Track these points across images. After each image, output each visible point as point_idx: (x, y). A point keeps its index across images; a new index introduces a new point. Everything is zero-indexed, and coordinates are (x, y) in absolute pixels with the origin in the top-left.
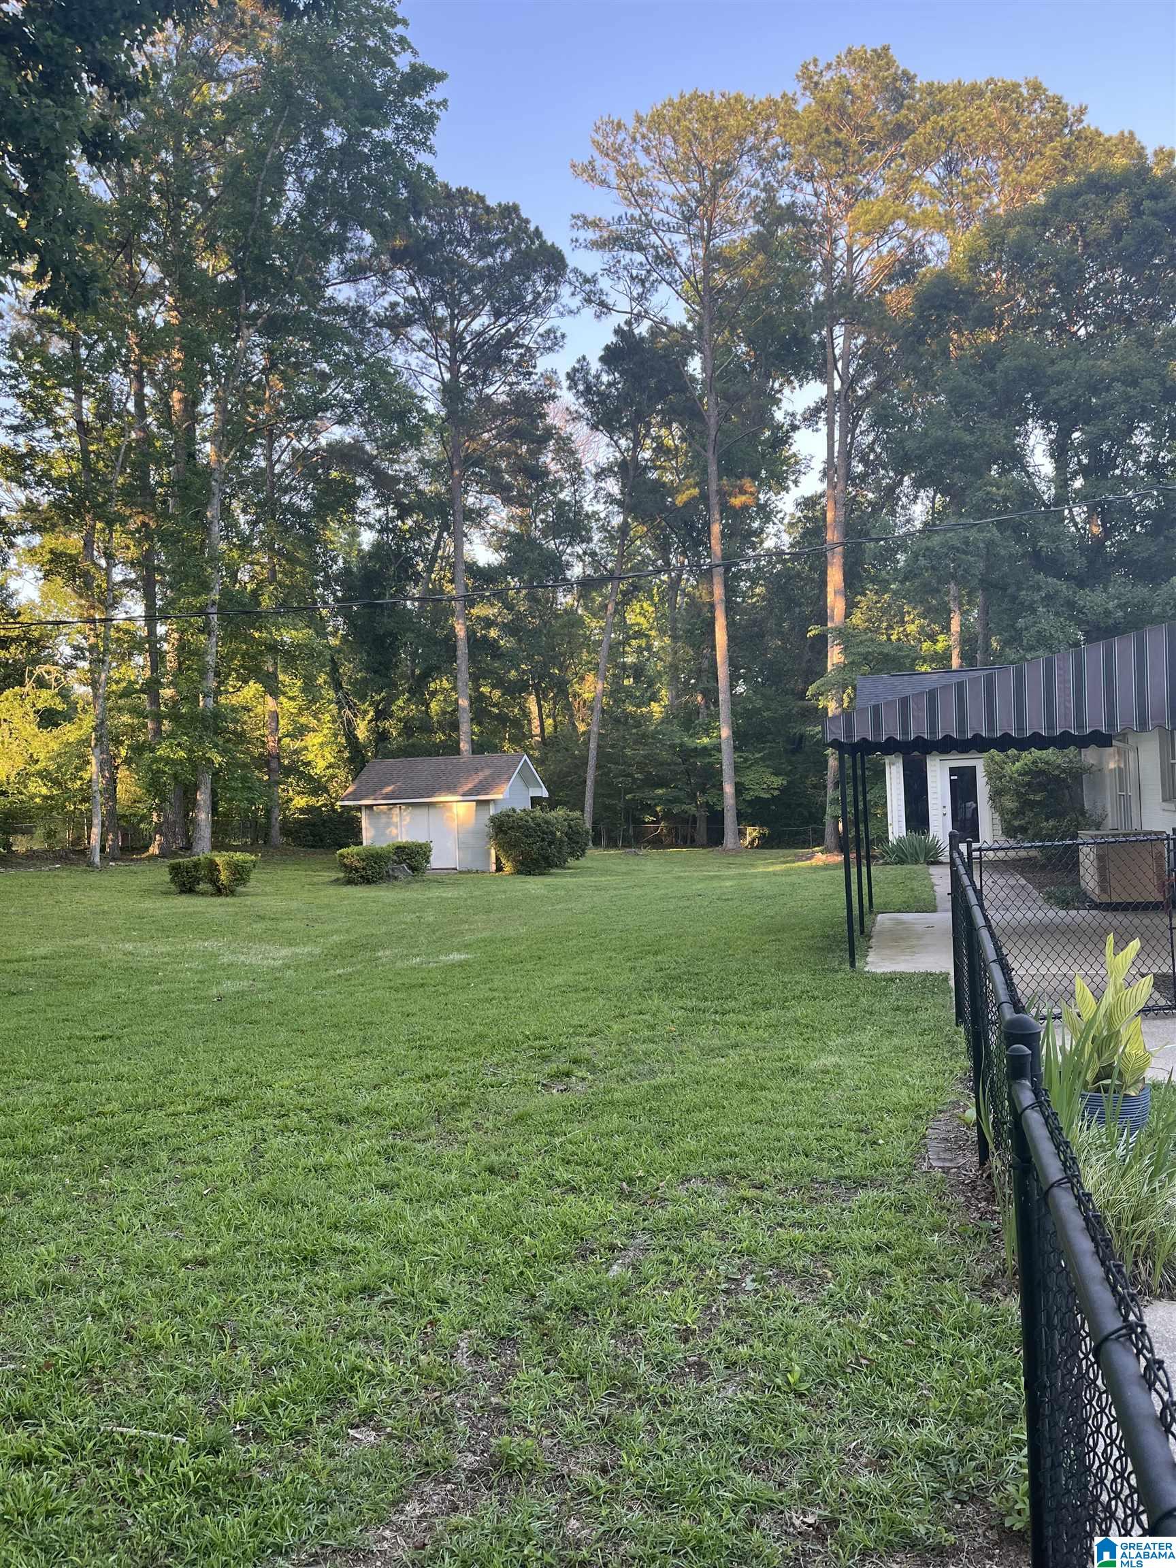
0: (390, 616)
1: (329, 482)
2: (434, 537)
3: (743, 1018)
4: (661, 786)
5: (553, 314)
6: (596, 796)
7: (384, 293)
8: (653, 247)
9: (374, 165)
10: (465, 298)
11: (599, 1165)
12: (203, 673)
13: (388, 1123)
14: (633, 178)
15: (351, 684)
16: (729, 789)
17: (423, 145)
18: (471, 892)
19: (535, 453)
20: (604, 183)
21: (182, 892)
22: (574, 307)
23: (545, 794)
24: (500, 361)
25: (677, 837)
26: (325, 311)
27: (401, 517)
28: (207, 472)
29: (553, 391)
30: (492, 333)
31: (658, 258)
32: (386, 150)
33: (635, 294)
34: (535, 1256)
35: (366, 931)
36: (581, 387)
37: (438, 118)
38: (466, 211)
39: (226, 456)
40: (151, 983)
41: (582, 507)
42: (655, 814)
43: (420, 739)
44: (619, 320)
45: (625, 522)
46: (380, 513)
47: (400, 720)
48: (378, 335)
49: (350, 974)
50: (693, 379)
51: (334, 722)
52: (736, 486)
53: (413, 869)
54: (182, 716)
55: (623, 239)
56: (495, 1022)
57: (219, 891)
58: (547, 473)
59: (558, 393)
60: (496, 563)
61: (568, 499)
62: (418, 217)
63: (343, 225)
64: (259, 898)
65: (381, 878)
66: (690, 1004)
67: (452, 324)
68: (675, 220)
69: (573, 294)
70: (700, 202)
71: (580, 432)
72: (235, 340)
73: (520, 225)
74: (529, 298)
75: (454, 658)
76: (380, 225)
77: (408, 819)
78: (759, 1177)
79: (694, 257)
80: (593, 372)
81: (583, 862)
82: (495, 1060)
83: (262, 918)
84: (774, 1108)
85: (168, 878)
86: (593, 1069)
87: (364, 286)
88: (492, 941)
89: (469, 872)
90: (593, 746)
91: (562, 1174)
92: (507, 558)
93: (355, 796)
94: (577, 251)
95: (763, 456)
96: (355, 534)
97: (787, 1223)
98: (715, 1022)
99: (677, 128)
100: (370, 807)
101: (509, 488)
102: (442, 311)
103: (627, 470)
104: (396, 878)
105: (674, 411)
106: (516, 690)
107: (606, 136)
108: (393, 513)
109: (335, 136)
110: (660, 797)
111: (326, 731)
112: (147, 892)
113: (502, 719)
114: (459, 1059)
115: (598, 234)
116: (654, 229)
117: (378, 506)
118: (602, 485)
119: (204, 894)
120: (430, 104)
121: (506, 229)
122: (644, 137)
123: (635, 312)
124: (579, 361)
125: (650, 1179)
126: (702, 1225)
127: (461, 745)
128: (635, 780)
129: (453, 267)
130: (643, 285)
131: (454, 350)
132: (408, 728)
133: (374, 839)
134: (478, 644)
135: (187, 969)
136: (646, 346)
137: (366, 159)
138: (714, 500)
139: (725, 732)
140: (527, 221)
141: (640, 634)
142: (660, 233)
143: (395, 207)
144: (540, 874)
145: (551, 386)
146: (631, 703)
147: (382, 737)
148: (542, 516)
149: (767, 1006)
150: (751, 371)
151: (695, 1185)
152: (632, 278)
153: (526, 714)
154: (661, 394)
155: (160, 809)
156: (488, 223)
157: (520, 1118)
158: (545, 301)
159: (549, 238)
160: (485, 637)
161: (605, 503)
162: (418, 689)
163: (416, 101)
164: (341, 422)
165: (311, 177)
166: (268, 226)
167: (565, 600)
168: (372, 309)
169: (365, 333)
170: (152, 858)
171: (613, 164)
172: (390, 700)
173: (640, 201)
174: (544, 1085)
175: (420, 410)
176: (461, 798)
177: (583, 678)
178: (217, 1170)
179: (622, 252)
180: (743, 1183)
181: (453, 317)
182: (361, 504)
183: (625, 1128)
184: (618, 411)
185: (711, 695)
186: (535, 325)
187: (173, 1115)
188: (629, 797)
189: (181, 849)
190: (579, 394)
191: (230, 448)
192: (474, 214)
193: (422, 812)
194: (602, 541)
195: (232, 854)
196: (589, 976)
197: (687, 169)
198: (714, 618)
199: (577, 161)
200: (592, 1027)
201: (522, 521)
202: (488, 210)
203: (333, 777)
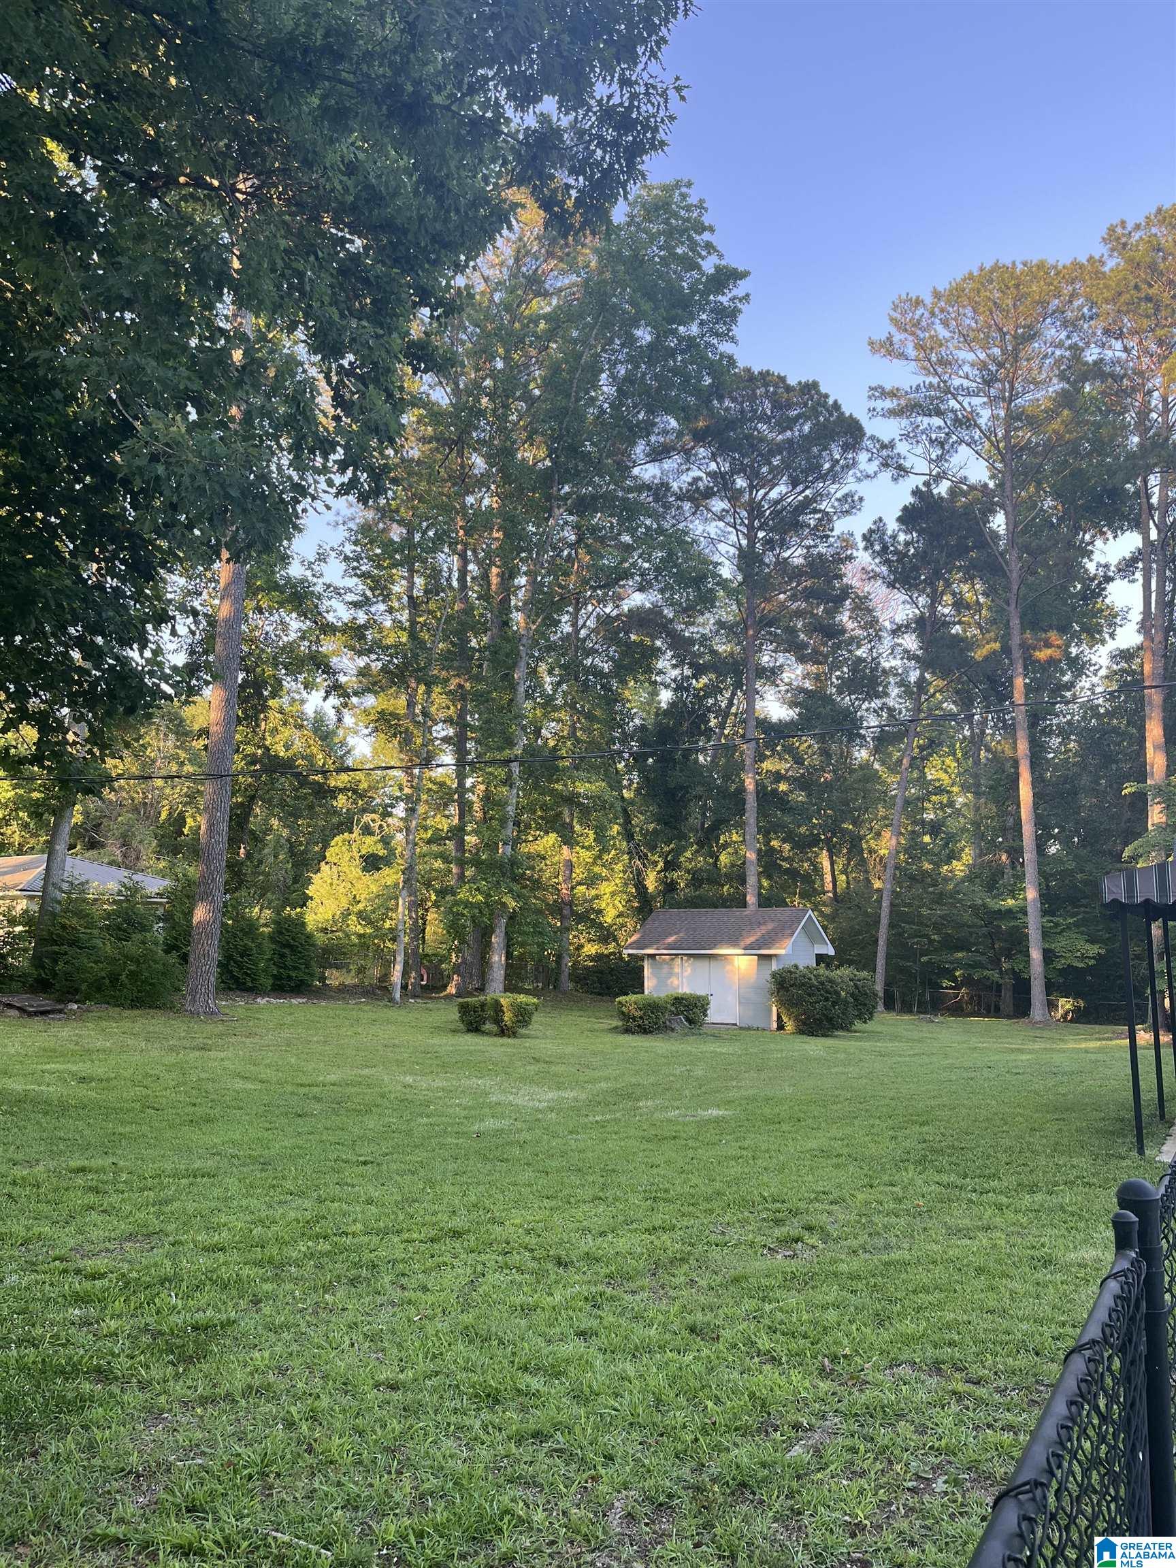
0: (681, 771)
1: (629, 645)
2: (728, 694)
3: (1004, 1200)
4: (960, 949)
5: (851, 479)
6: (888, 957)
7: (688, 469)
8: (952, 411)
9: (679, 358)
10: (765, 469)
11: (805, 1337)
12: (503, 822)
13: (605, 1271)
14: (932, 349)
15: (642, 835)
16: (1036, 955)
17: (727, 337)
18: (746, 1049)
19: (831, 613)
20: (903, 356)
21: (469, 1031)
22: (871, 472)
23: (832, 952)
24: (797, 526)
25: (979, 1004)
26: (630, 490)
27: (696, 676)
28: (516, 639)
29: (849, 552)
30: (789, 500)
31: (956, 420)
32: (690, 344)
33: (934, 456)
34: (714, 1424)
35: (633, 1080)
36: (877, 548)
37: (740, 311)
38: (767, 391)
39: (534, 623)
40: (421, 1115)
41: (879, 663)
42: (954, 979)
43: (708, 890)
44: (917, 481)
45: (922, 679)
46: (675, 673)
47: (688, 872)
48: (679, 507)
49: (608, 1121)
50: (995, 535)
51: (624, 872)
52: (1040, 640)
53: (690, 1021)
54: (482, 862)
55: (921, 406)
56: (736, 1181)
57: (503, 1032)
58: (843, 631)
59: (855, 554)
60: (788, 719)
61: (864, 655)
62: (721, 399)
63: (651, 411)
64: (538, 1041)
65: (658, 1029)
66: (945, 1178)
67: (751, 494)
68: (974, 385)
69: (870, 460)
70: (1000, 365)
71: (878, 591)
72: (547, 519)
73: (819, 400)
74: (827, 466)
75: (742, 812)
76: (683, 409)
77: (689, 970)
78: (976, 1370)
79: (994, 417)
80: (889, 532)
81: (870, 1026)
82: (727, 1218)
83: (536, 1060)
84: (1012, 1299)
85: (456, 1016)
86: (826, 1237)
87: (668, 464)
88: (754, 1099)
89: (749, 1029)
90: (885, 904)
91: (764, 1343)
92: (800, 714)
93: (639, 945)
94: (874, 420)
95: (1074, 609)
96: (655, 693)
97: (999, 1424)
98: (971, 1201)
99: (977, 299)
100: (652, 956)
101: (805, 646)
102: (741, 482)
103: (926, 626)
104: (673, 1030)
105: (974, 567)
106: (804, 845)
107: (904, 313)
108: (688, 672)
109: (644, 335)
110: (958, 961)
111: (617, 881)
112: (437, 1029)
113: (793, 873)
114: (690, 1214)
115: (895, 402)
116: (953, 395)
117: (674, 667)
118: (900, 641)
119: (488, 1034)
120: (733, 299)
121: (806, 405)
122: (942, 310)
123: (934, 473)
124: (875, 523)
125: (857, 1359)
126: (901, 1415)
127: (748, 898)
128: (931, 942)
129: (752, 443)
130: (943, 447)
131: (752, 518)
132: (697, 879)
133: (656, 988)
134: (767, 797)
135: (458, 1105)
136: (944, 504)
137: (672, 353)
138: (1017, 654)
139: (1031, 894)
140: (826, 396)
141: (940, 790)
142: (960, 398)
143: (698, 392)
144: (824, 1036)
145: (847, 548)
146: (927, 860)
147: (669, 887)
148: (838, 673)
149: (1033, 1189)
150: (1059, 525)
151: (904, 1371)
152: (931, 441)
153: (817, 869)
154: (962, 551)
155: (459, 951)
156: (788, 400)
157: (736, 1280)
158: (842, 467)
159: (847, 410)
160: (775, 791)
161: (902, 659)
162: (708, 839)
163: (720, 298)
164: (641, 589)
165: (623, 372)
166: (581, 418)
167: (861, 755)
168: (675, 486)
169: (667, 506)
170: (450, 996)
171: (911, 338)
172: (679, 851)
173: (940, 370)
174: (770, 1249)
175: (715, 575)
176: (742, 952)
177: (878, 834)
178: (430, 1298)
179: (920, 419)
180: (958, 1375)
181: (752, 487)
182: (660, 665)
183: (843, 1301)
184: (915, 568)
185: (1016, 853)
186: (833, 491)
187: (407, 1241)
188: (924, 959)
189: (476, 989)
190: (875, 554)
191: (537, 615)
192: (775, 393)
193: (703, 965)
194: (900, 697)
195: (516, 996)
196: (845, 1142)
197: (987, 337)
198: (1017, 775)
199: (875, 338)
200: (836, 1194)
201: (817, 677)
202: (788, 389)
203: (622, 926)
